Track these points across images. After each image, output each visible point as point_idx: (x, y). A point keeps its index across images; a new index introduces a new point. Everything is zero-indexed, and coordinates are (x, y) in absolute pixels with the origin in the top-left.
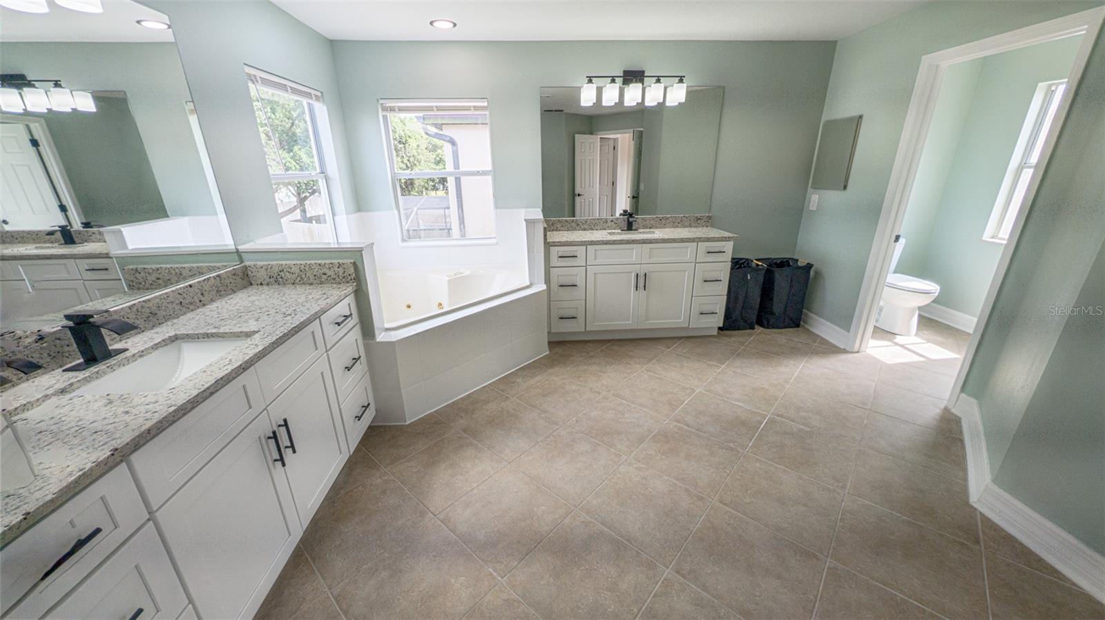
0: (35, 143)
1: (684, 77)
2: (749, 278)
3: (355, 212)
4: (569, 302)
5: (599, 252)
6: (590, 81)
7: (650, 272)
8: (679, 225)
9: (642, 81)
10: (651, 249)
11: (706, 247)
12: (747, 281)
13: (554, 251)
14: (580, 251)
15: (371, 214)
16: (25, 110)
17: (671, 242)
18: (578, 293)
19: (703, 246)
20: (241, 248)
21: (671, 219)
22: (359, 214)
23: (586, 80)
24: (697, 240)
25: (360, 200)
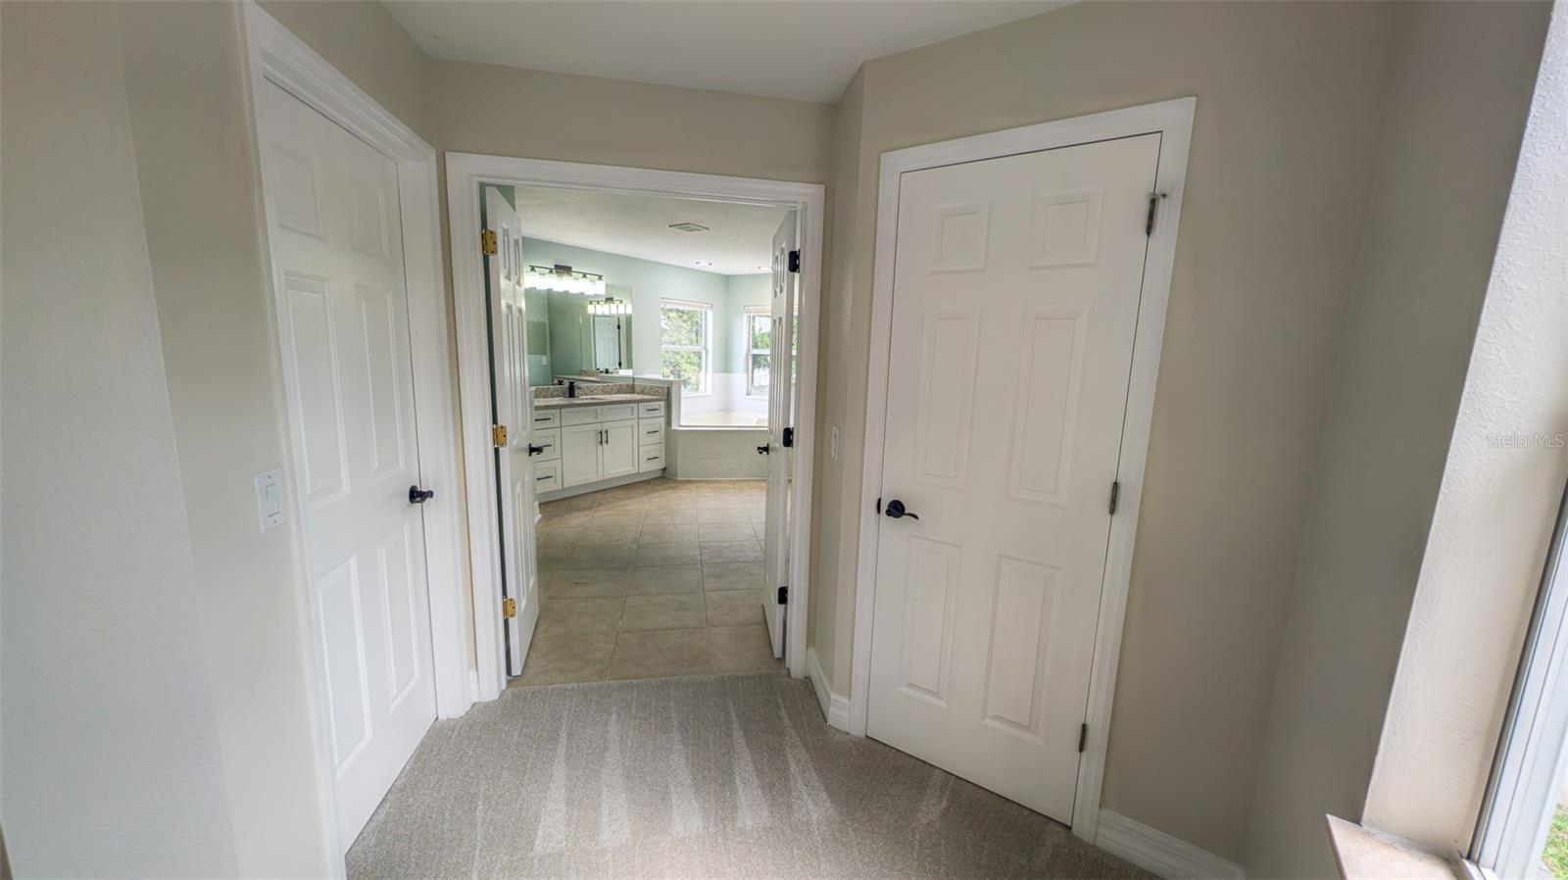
0: (619, 327)
3: (721, 373)
20: (636, 376)
22: (723, 374)
25: (726, 366)
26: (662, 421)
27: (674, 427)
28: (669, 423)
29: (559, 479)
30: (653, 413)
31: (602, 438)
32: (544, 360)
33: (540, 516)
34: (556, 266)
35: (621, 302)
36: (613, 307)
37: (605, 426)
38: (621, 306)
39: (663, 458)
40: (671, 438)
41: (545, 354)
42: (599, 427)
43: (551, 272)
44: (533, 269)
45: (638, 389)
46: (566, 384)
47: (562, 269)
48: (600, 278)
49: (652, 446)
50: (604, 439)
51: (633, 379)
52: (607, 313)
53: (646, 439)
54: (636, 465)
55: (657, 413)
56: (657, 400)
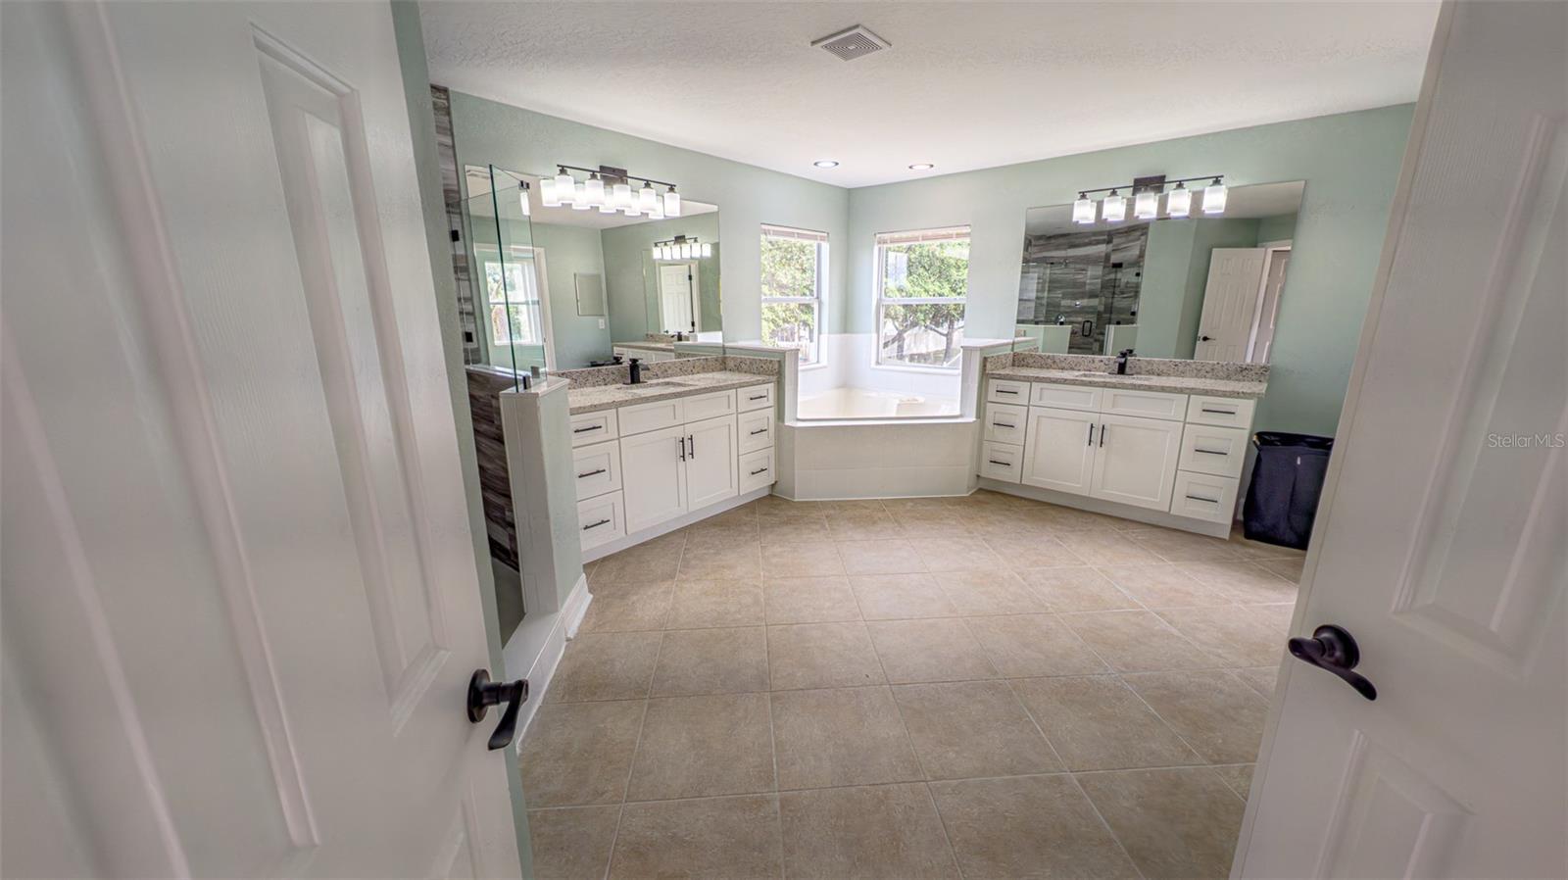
0: (690, 278)
1: (1222, 176)
2: (1299, 462)
3: (840, 333)
4: (1006, 445)
5: (1045, 392)
6: (1083, 196)
7: (1111, 425)
8: (1208, 375)
9: (1159, 189)
10: (1115, 395)
11: (1203, 403)
12: (1295, 468)
13: (994, 384)
14: (1023, 387)
15: (854, 335)
16: (701, 256)
17: (1144, 390)
18: (1017, 436)
19: (1197, 401)
21: (1194, 366)
22: (843, 335)
23: (1079, 196)
24: (1188, 391)
25: (847, 323)
26: (771, 413)
27: (788, 423)
28: (780, 415)
29: (620, 520)
30: (756, 404)
31: (686, 448)
32: (602, 323)
33: (591, 596)
34: (601, 167)
35: (696, 240)
36: (686, 247)
37: (689, 430)
38: (696, 247)
39: (772, 469)
40: (783, 437)
41: (602, 315)
42: (679, 433)
43: (593, 176)
44: (563, 171)
45: (731, 364)
46: (626, 364)
47: (612, 175)
48: (672, 189)
49: (756, 452)
50: (688, 450)
51: (724, 348)
52: (677, 256)
53: (748, 444)
54: (735, 484)
55: (764, 403)
56: (764, 382)
